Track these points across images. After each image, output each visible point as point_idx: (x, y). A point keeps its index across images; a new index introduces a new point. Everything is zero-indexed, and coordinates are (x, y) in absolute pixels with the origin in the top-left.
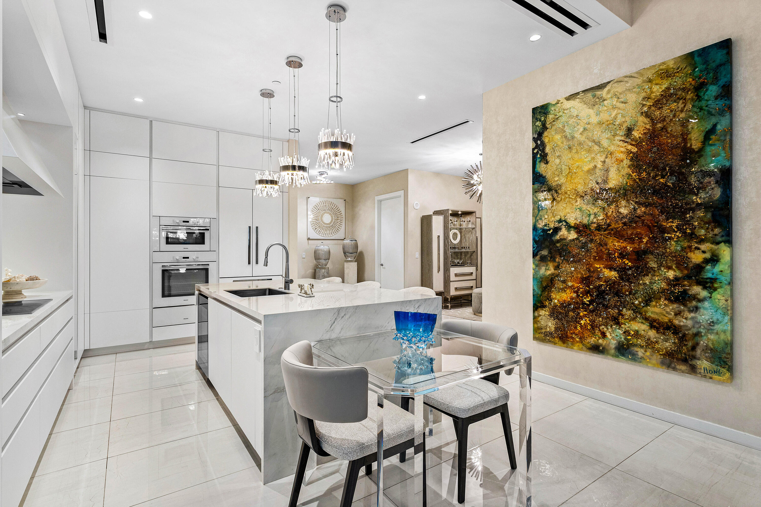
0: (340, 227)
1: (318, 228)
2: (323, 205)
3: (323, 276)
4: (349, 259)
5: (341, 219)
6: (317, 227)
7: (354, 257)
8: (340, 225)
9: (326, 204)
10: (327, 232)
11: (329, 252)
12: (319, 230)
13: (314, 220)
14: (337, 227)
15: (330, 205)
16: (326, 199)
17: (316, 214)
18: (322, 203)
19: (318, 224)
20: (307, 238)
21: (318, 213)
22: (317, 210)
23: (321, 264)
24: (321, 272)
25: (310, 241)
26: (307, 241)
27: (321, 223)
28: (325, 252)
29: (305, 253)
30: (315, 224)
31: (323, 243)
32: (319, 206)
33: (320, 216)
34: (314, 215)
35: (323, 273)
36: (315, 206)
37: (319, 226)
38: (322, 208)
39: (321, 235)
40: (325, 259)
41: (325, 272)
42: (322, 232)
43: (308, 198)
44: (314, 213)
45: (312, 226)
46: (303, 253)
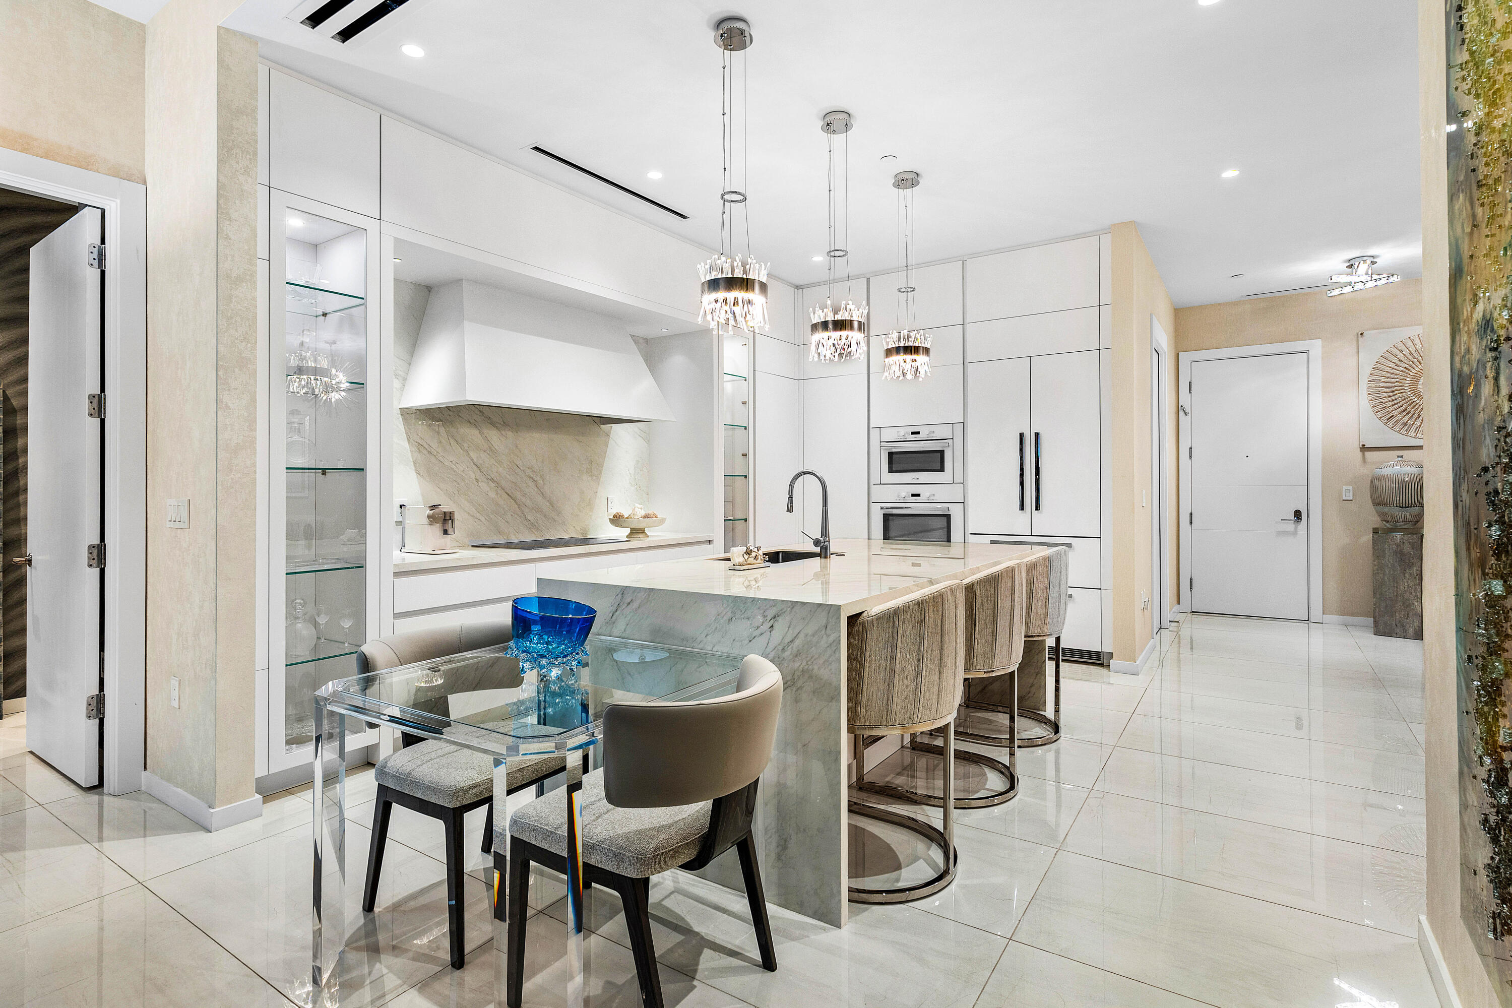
1: (1400, 417)
12: (1405, 419)
13: (1384, 395)
17: (1389, 375)
18: (1417, 342)
19: (1399, 405)
20: (1357, 446)
21: (1402, 371)
22: (1397, 365)
23: (1389, 519)
24: (1390, 541)
25: (1368, 454)
26: (1360, 454)
27: (1409, 399)
28: (1404, 483)
29: (1351, 488)
30: (1388, 404)
31: (1402, 457)
32: (1401, 351)
33: (1408, 379)
34: (1383, 379)
35: (1398, 546)
36: (1387, 355)
37: (1405, 410)
38: (1416, 357)
39: (1412, 434)
40: (1404, 505)
41: (1406, 543)
42: (1414, 427)
43: (1360, 336)
44: (1384, 374)
45: (1376, 412)
46: (1344, 488)
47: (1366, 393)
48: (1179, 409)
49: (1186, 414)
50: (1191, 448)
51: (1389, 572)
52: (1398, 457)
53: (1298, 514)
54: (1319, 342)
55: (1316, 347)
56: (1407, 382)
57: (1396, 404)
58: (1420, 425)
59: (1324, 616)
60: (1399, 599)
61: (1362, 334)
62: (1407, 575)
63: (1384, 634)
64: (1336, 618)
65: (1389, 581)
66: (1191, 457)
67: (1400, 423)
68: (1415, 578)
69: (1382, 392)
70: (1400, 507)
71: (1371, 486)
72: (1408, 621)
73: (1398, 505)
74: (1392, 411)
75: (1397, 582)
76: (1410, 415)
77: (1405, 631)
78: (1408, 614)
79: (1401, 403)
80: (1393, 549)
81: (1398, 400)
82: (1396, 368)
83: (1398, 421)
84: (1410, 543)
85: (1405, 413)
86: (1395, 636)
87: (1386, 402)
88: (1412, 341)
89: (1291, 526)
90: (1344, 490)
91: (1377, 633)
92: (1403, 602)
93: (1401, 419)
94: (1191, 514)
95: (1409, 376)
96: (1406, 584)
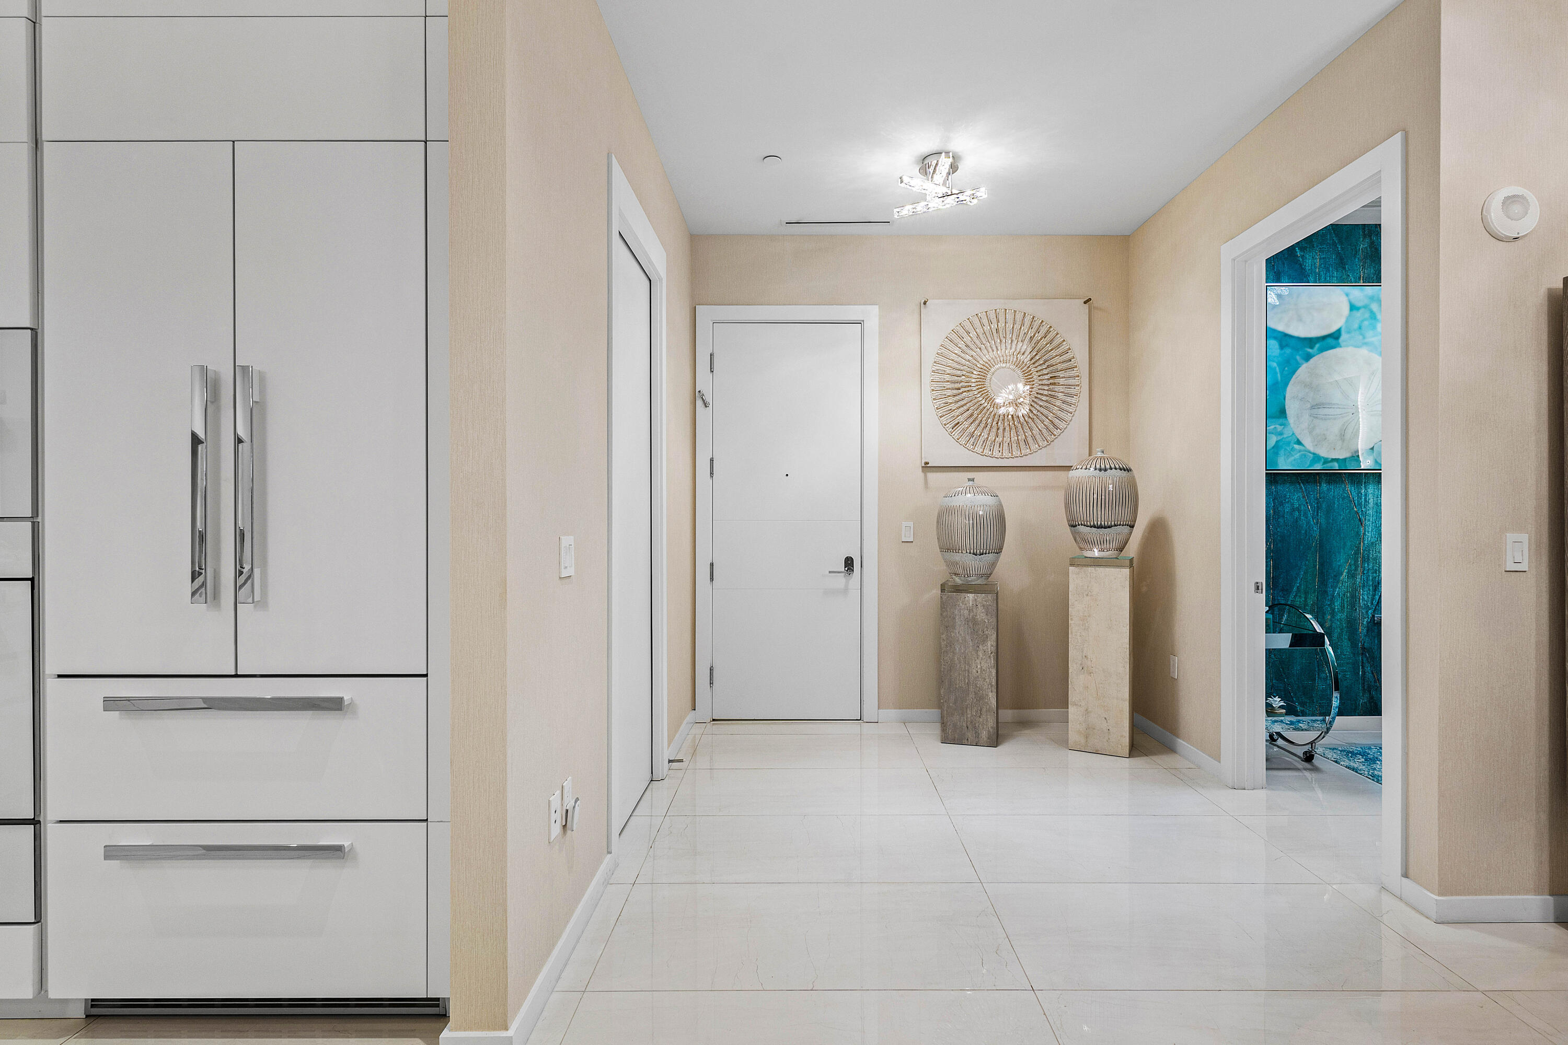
0: (1068, 417)
1: (966, 424)
2: (987, 328)
3: (967, 621)
4: (1096, 553)
5: (1071, 381)
6: (961, 419)
7: (1115, 545)
8: (1064, 406)
9: (1002, 324)
10: (1007, 439)
11: (1000, 519)
12: (972, 428)
13: (949, 393)
14: (1051, 416)
15: (1017, 326)
16: (999, 304)
17: (955, 365)
18: (985, 321)
19: (965, 408)
20: (919, 465)
21: (969, 361)
22: (963, 352)
23: (960, 571)
24: (961, 604)
25: (932, 476)
26: (921, 474)
27: (976, 400)
28: (978, 518)
29: (911, 524)
30: (953, 407)
31: (973, 480)
32: (968, 333)
33: (975, 372)
34: (948, 370)
35: (970, 611)
36: (954, 337)
37: (972, 415)
38: (984, 342)
39: (978, 449)
40: (978, 551)
41: (979, 606)
42: (982, 439)
43: (922, 305)
44: (950, 363)
45: (941, 417)
46: (904, 524)
47: (929, 389)
48: (697, 397)
49: (706, 405)
50: (712, 460)
51: (960, 650)
52: (969, 480)
53: (849, 563)
54: (875, 309)
55: (872, 315)
56: (974, 376)
57: (962, 406)
58: (988, 438)
59: (880, 711)
60: (971, 689)
61: (925, 303)
62: (980, 654)
63: (954, 742)
64: (892, 713)
65: (960, 662)
66: (712, 473)
67: (966, 434)
68: (990, 656)
69: (947, 389)
70: (974, 554)
71: (938, 522)
72: (981, 720)
73: (972, 551)
74: (958, 416)
75: (969, 664)
76: (977, 422)
77: (977, 735)
78: (981, 710)
79: (968, 405)
80: (964, 615)
81: (964, 402)
82: (963, 355)
83: (964, 430)
84: (983, 606)
85: (971, 420)
86: (966, 743)
87: (951, 403)
88: (980, 319)
89: (840, 580)
90: (904, 527)
91: (944, 741)
92: (976, 693)
93: (968, 428)
94: (712, 565)
95: (976, 368)
96: (979, 667)
